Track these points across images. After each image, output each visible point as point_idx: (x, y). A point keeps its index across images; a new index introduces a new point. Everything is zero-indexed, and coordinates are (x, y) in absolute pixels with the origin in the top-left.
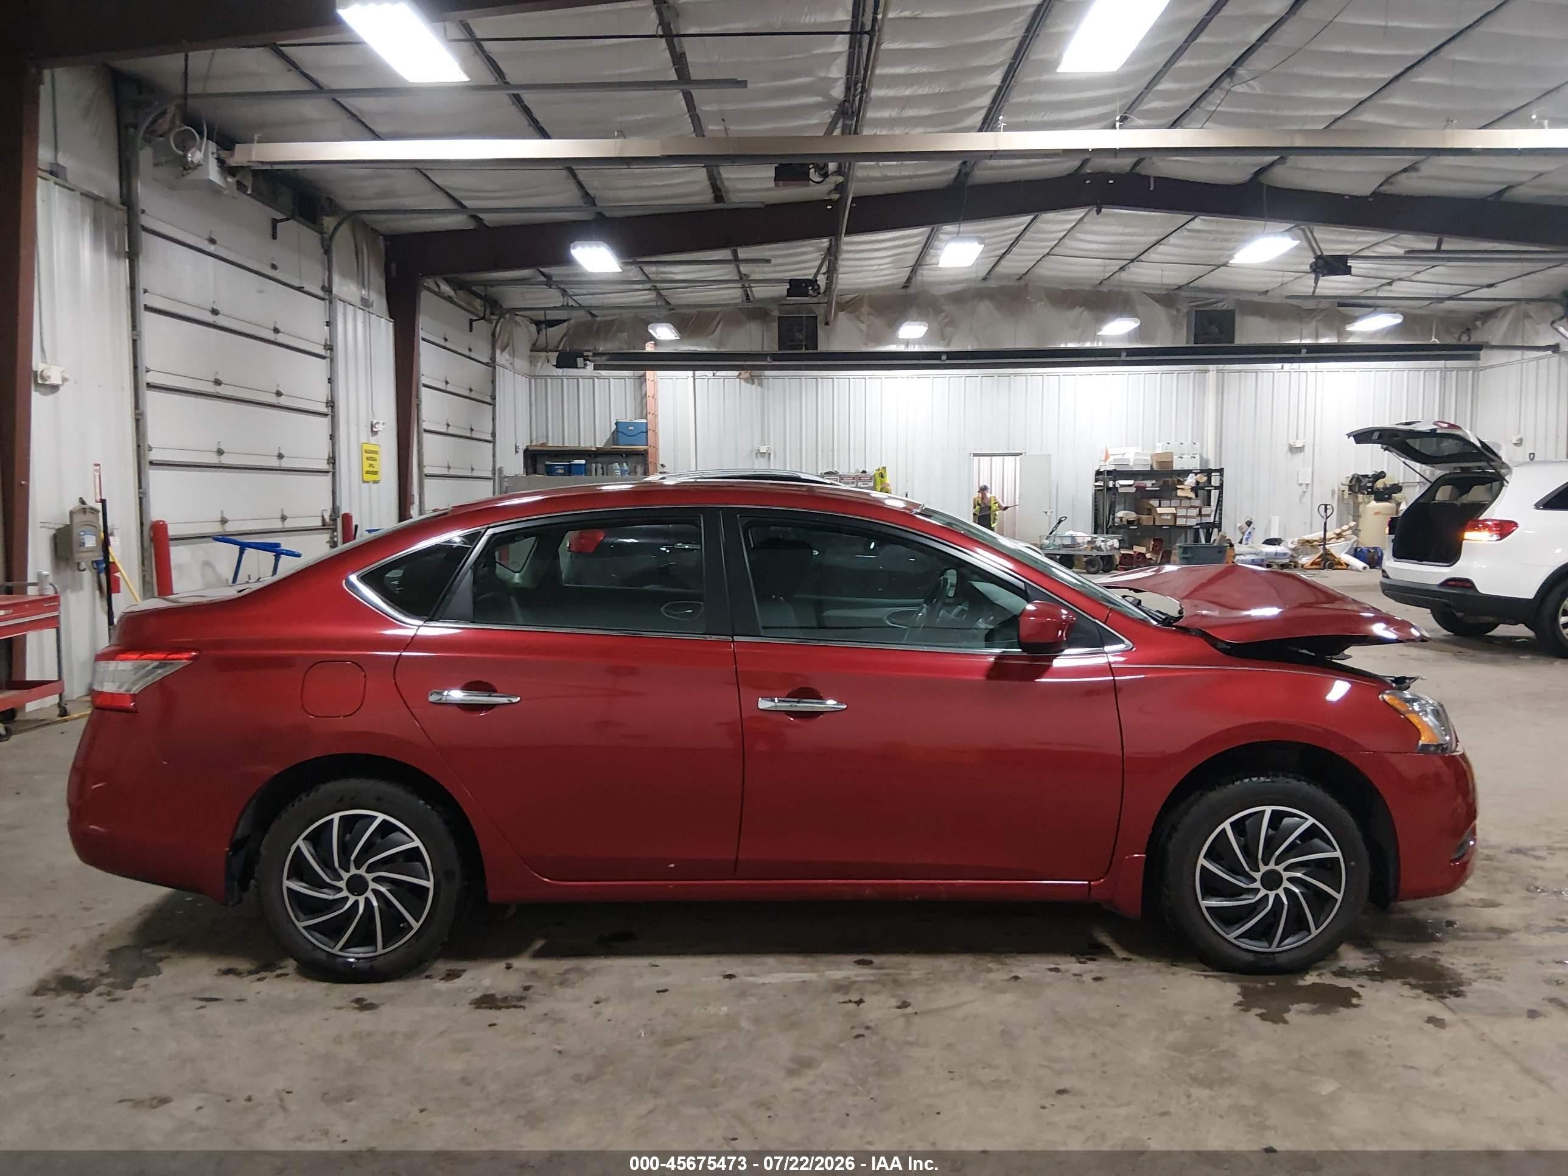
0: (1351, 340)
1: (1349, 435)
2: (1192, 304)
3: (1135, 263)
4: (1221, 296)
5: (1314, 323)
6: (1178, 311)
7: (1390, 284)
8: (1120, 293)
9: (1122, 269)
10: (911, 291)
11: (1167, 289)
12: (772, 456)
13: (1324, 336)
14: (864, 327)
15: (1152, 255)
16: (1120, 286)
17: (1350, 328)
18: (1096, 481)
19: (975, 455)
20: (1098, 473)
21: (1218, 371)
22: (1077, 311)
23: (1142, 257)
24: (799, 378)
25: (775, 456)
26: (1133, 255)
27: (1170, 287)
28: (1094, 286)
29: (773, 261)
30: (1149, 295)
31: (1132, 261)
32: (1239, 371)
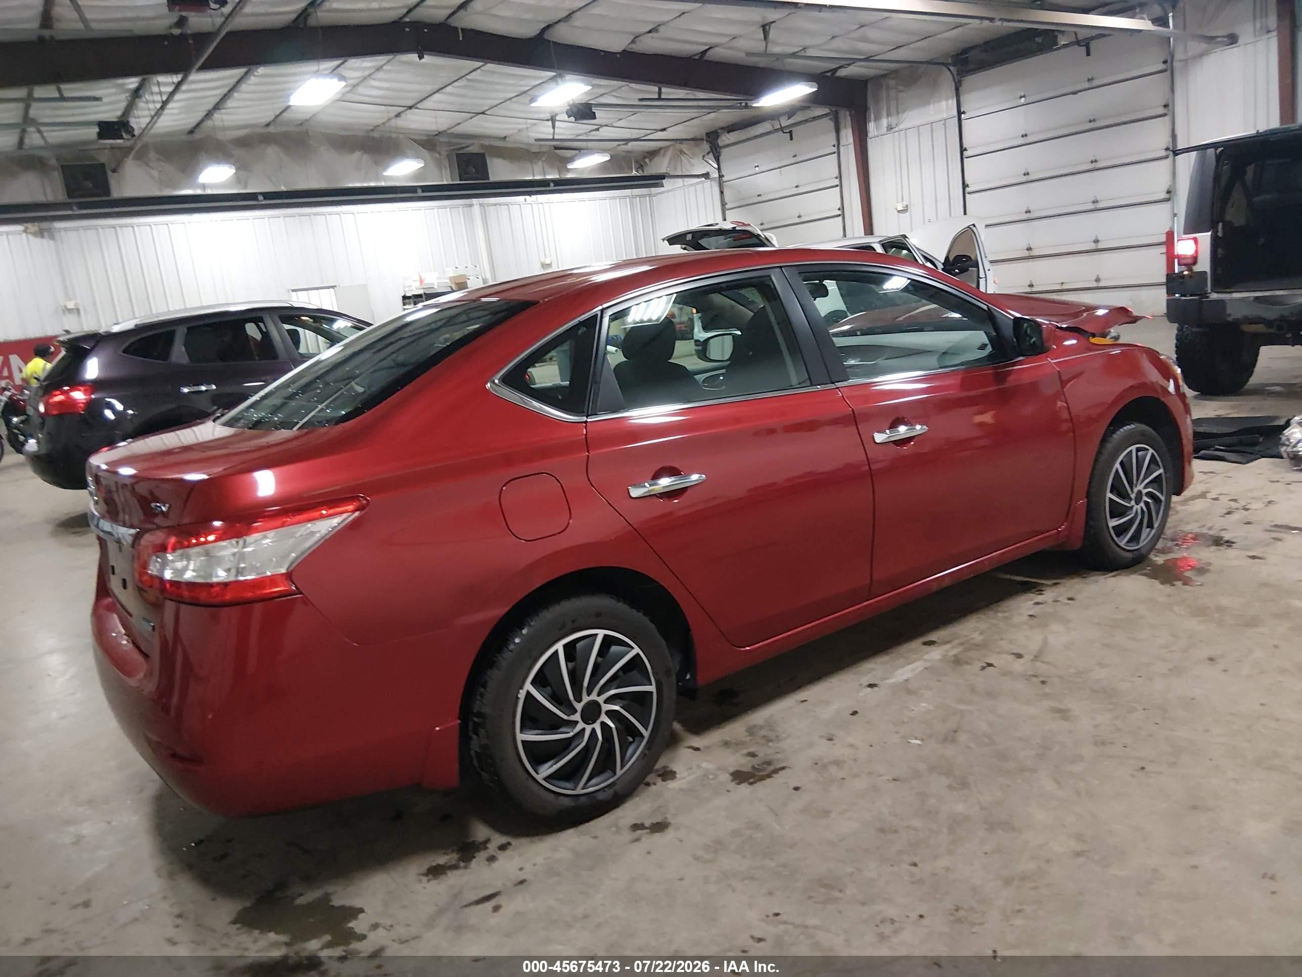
0: (570, 176)
1: (663, 240)
2: (452, 148)
3: (414, 110)
4: (469, 142)
5: (540, 163)
6: (439, 153)
7: (597, 130)
8: (390, 138)
9: (398, 115)
10: (197, 136)
11: (428, 135)
12: (82, 311)
13: (549, 174)
14: (155, 173)
15: (428, 104)
16: (390, 132)
17: (570, 166)
18: (404, 304)
19: (293, 291)
20: (405, 298)
21: (481, 205)
22: (357, 154)
23: (418, 106)
24: (95, 228)
25: (85, 311)
26: (410, 103)
27: (429, 133)
28: (368, 131)
29: (105, 100)
30: (415, 141)
31: (410, 108)
32: (495, 205)
